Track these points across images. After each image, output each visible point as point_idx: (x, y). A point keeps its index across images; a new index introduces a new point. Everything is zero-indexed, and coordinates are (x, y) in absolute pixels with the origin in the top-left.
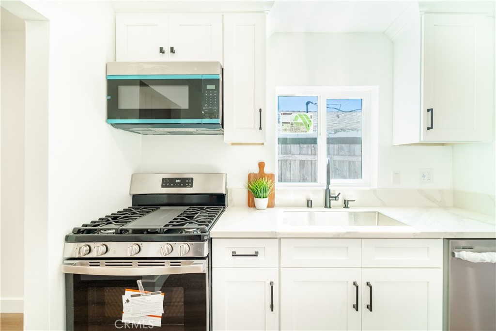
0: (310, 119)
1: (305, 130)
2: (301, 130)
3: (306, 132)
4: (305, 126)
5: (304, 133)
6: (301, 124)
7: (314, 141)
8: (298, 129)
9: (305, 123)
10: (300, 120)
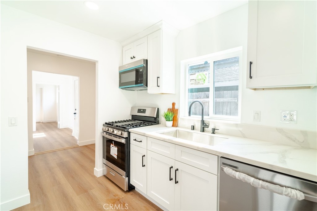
0: (206, 76)
1: (203, 83)
2: (201, 83)
3: (203, 84)
4: (202, 81)
5: (202, 85)
6: (201, 79)
7: (207, 90)
8: (198, 83)
9: (203, 79)
10: (200, 77)
